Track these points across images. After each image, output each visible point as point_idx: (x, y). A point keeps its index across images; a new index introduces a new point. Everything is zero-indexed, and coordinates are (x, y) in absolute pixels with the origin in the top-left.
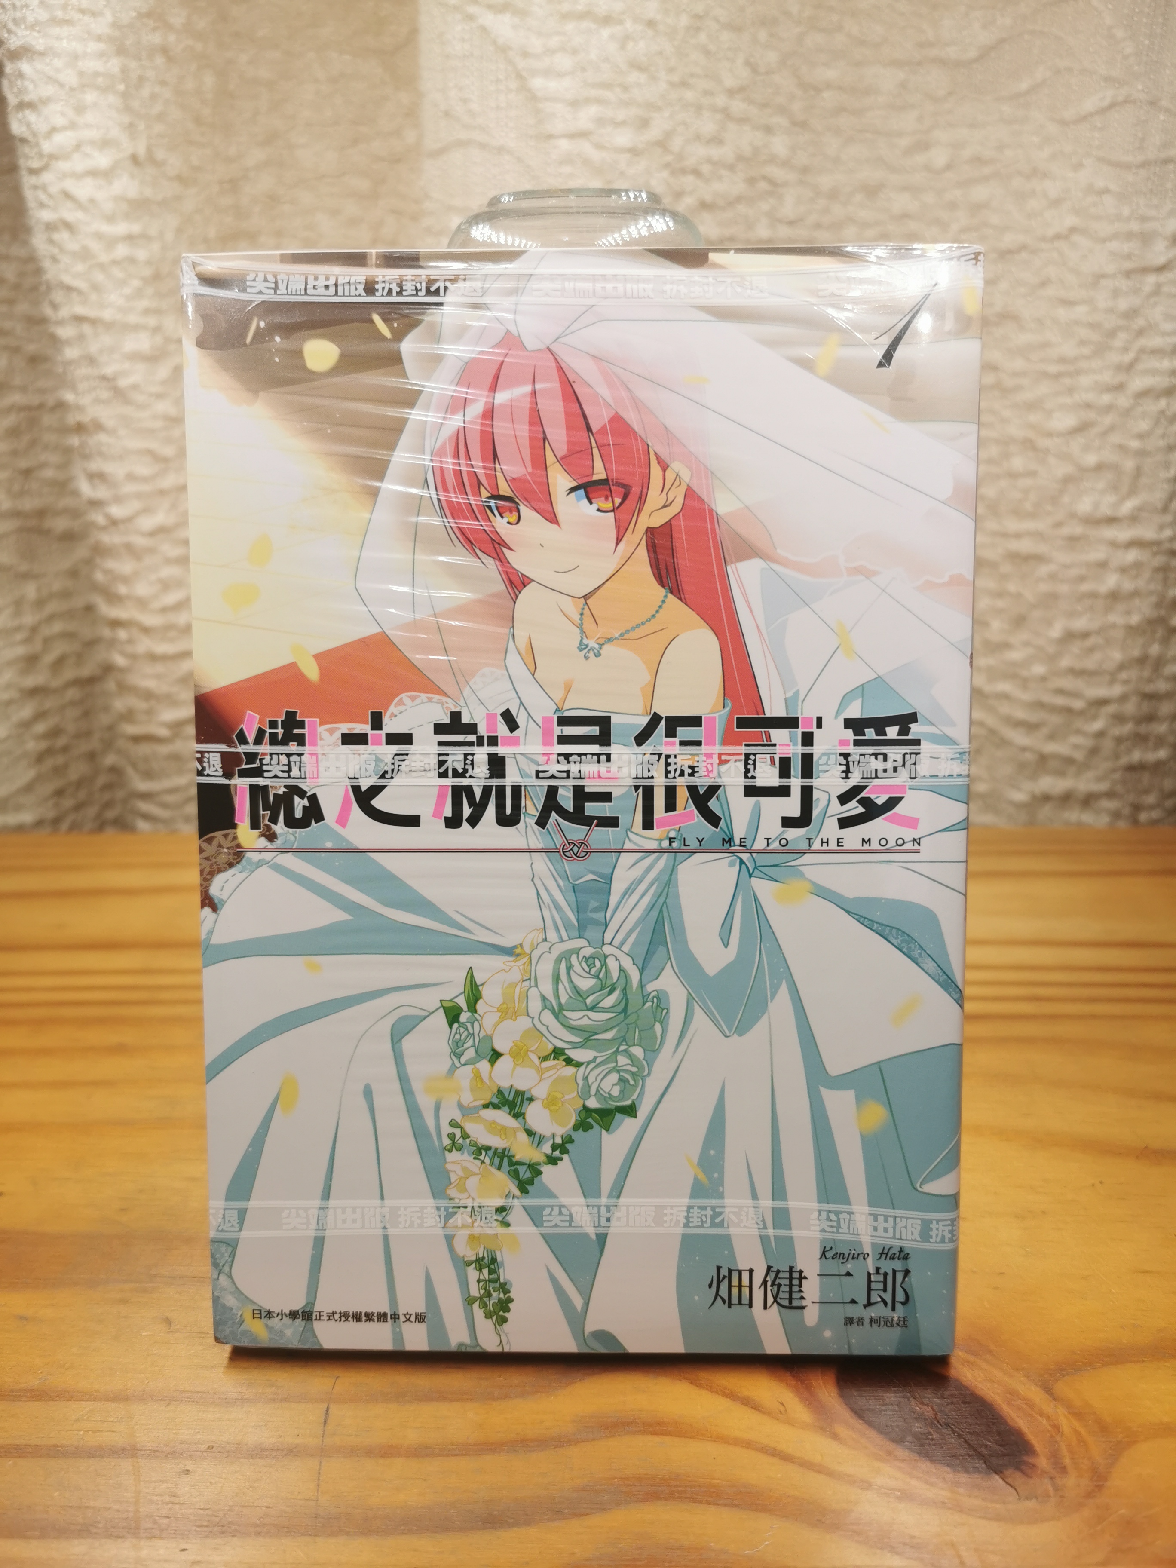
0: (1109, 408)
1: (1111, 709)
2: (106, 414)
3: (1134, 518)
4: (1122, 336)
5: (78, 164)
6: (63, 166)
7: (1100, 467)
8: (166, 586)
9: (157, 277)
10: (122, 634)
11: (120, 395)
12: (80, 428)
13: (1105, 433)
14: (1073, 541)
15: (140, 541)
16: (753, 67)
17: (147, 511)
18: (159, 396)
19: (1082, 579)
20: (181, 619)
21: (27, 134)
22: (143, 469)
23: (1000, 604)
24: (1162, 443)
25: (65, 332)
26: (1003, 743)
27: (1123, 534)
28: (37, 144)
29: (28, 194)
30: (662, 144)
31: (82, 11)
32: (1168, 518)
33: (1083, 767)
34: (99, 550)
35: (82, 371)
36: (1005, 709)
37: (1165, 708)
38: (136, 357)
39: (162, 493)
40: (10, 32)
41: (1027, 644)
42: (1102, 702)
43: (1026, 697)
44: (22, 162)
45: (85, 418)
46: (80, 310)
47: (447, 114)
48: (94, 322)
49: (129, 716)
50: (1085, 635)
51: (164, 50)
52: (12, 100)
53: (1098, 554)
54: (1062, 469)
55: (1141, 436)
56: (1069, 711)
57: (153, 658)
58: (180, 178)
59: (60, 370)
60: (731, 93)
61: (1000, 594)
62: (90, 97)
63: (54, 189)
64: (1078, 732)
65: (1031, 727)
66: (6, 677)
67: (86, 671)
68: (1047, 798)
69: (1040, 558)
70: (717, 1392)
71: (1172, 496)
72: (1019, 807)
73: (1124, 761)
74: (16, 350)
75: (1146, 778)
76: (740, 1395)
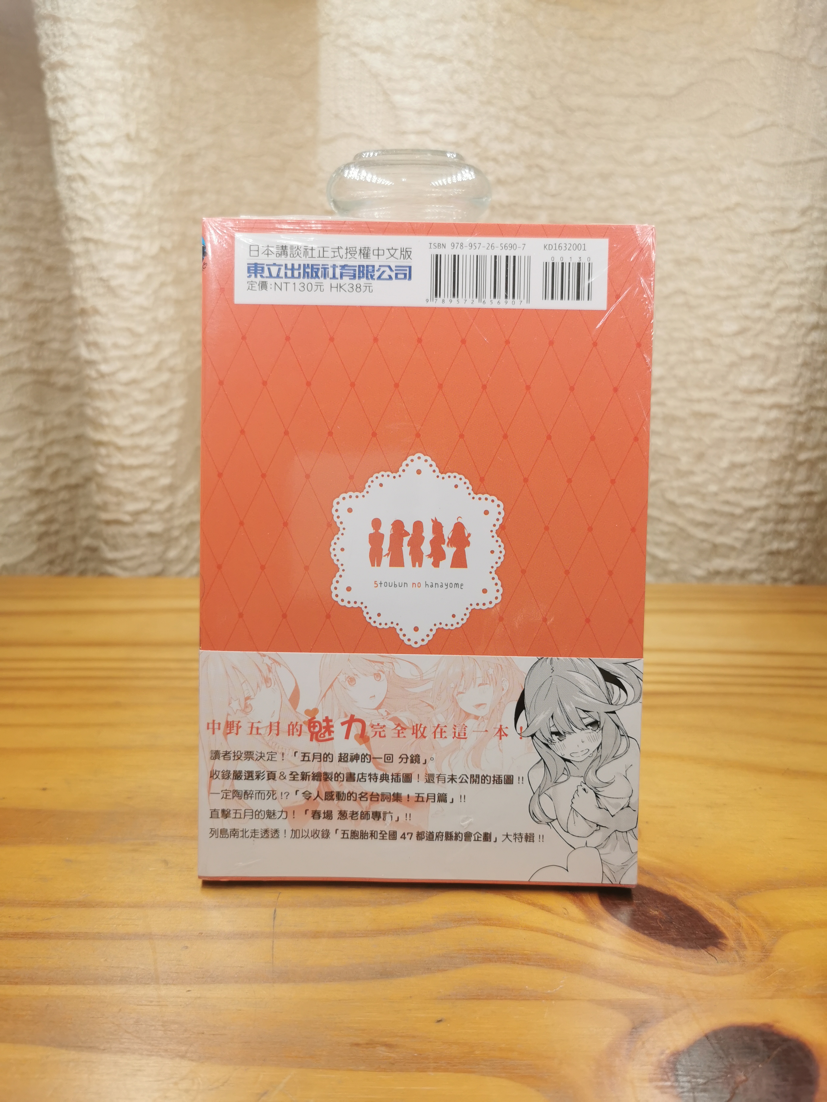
0: (759, 319)
1: (759, 514)
2: (101, 304)
3: (774, 390)
4: (769, 273)
5: (92, 138)
6: (81, 139)
7: (754, 357)
8: (135, 419)
9: (139, 215)
10: (103, 451)
11: (111, 291)
12: (83, 312)
13: (757, 335)
14: (735, 404)
15: (119, 389)
16: (532, 94)
17: (125, 368)
18: (137, 293)
19: (741, 429)
20: (144, 441)
21: (58, 119)
22: (124, 340)
23: (688, 445)
24: (793, 342)
25: (77, 248)
26: (689, 537)
27: (768, 400)
28: (65, 125)
29: (57, 157)
30: (474, 141)
31: (99, 40)
32: (796, 390)
33: (741, 552)
34: (90, 394)
35: (86, 274)
36: (690, 514)
37: (795, 514)
38: (124, 266)
39: (136, 357)
40: (51, 51)
41: (704, 472)
42: (754, 510)
43: (705, 506)
44: (53, 136)
45: (88, 306)
46: (88, 234)
47: (337, 116)
48: (96, 242)
49: (104, 507)
50: (743, 466)
51: (150, 68)
52: (49, 95)
53: (752, 413)
54: (729, 358)
55: (780, 337)
56: (732, 515)
57: (123, 467)
58: (156, 151)
59: (71, 273)
60: (518, 109)
61: (687, 439)
62: (101, 96)
63: (74, 154)
64: (738, 529)
65: (707, 526)
66: (21, 481)
67: (73, 480)
68: (717, 573)
69: (714, 416)
70: (523, 902)
71: (800, 376)
72: (699, 579)
73: (767, 548)
74: (38, 262)
75: (781, 559)
76: (538, 904)
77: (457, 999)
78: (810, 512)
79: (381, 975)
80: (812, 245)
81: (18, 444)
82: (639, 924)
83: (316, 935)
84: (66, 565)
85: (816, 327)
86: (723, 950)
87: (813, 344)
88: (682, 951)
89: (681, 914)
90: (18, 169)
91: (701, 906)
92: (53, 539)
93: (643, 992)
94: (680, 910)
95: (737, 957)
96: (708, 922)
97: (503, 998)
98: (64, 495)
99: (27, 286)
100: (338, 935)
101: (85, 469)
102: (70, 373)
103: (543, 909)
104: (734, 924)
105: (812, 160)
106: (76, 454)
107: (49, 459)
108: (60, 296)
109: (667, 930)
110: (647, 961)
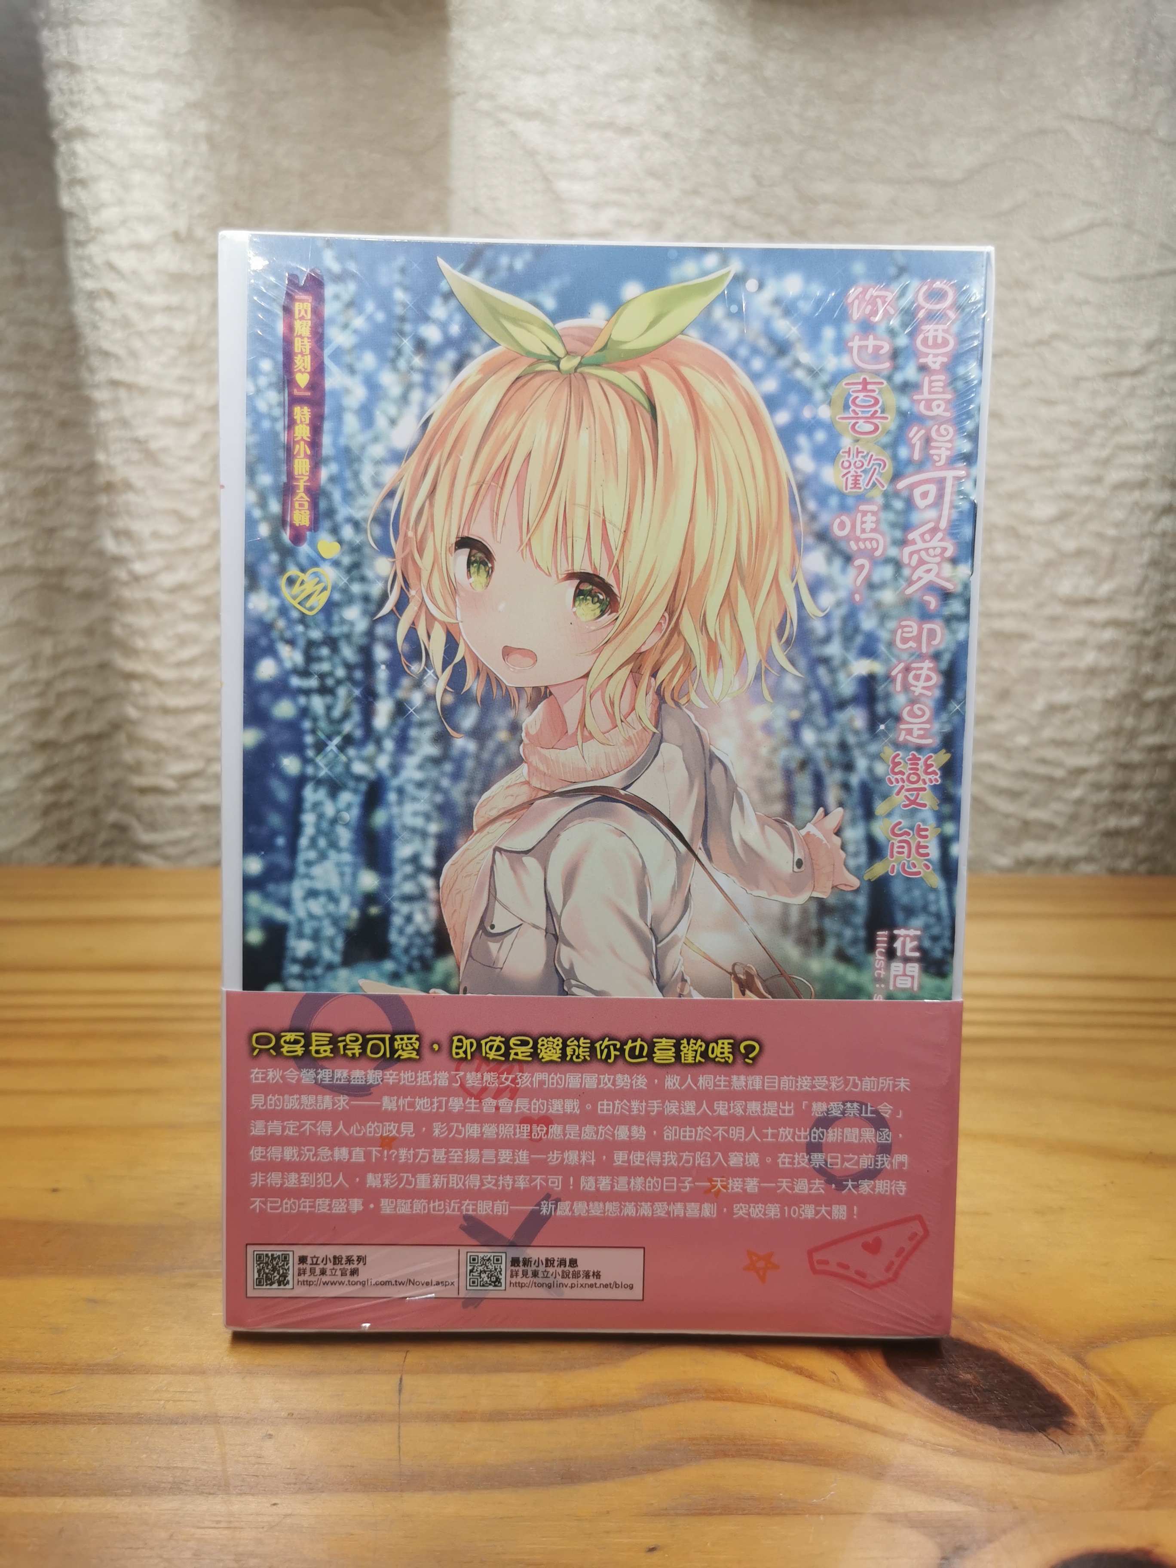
0: (1087, 499)
1: (1089, 777)
2: (136, 475)
3: (1110, 600)
5: (124, 237)
6: (109, 239)
7: (1079, 553)
8: (183, 641)
9: (191, 347)
10: (136, 687)
11: (150, 457)
12: (109, 487)
13: (1083, 522)
14: (1054, 620)
15: (160, 597)
16: (757, 179)
17: (169, 568)
18: (188, 460)
19: (1062, 655)
20: (196, 673)
21: (76, 209)
22: (168, 528)
24: (1135, 531)
25: (101, 395)
26: (986, 811)
27: (1101, 614)
28: (86, 219)
29: (74, 264)
32: (1141, 600)
33: (1063, 833)
34: (119, 605)
35: (115, 433)
36: (987, 778)
37: (1140, 777)
38: (169, 421)
39: (185, 551)
40: (67, 114)
41: (1010, 716)
42: (1081, 771)
43: (1011, 766)
44: (69, 235)
45: (116, 478)
46: (117, 375)
48: (129, 387)
49: (137, 768)
50: (1065, 708)
51: (209, 138)
52: (64, 176)
53: (1076, 632)
54: (1043, 554)
55: (1117, 525)
56: (1050, 779)
57: (166, 711)
59: (93, 431)
60: (738, 201)
62: (138, 177)
64: (1059, 799)
66: (19, 729)
67: (95, 727)
68: (1029, 862)
69: (1022, 637)
70: (771, 1363)
71: (1145, 579)
72: (1001, 870)
73: (1101, 826)
74: (48, 414)
75: (1121, 844)
76: (793, 1365)
77: (677, 1515)
78: (1162, 774)
79: (562, 1478)
80: (1162, 393)
81: (16, 675)
82: (944, 1394)
83: (463, 1417)
84: (83, 850)
85: (1168, 510)
86: (1070, 1434)
87: (1164, 534)
88: (1009, 1436)
89: (1006, 1378)
90: (20, 280)
91: (1034, 1364)
92: (65, 814)
93: (955, 1501)
94: (1004, 1371)
95: (1092, 1447)
96: (1046, 1390)
97: (745, 1512)
98: (81, 749)
99: (31, 448)
100: (496, 1417)
101: (111, 712)
102: (94, 573)
103: (800, 1374)
104: (1084, 1392)
105: (1161, 274)
106: (99, 689)
107: (60, 696)
108: (79, 462)
109: (985, 1403)
110: (958, 1452)
